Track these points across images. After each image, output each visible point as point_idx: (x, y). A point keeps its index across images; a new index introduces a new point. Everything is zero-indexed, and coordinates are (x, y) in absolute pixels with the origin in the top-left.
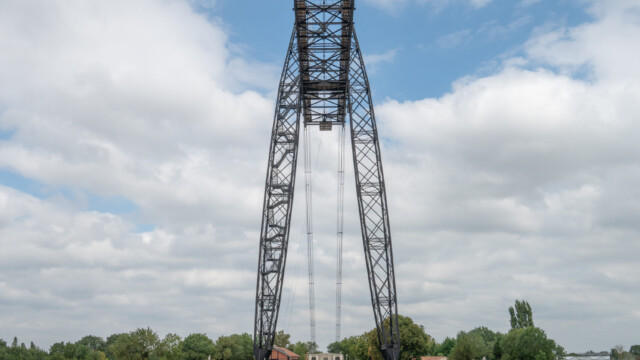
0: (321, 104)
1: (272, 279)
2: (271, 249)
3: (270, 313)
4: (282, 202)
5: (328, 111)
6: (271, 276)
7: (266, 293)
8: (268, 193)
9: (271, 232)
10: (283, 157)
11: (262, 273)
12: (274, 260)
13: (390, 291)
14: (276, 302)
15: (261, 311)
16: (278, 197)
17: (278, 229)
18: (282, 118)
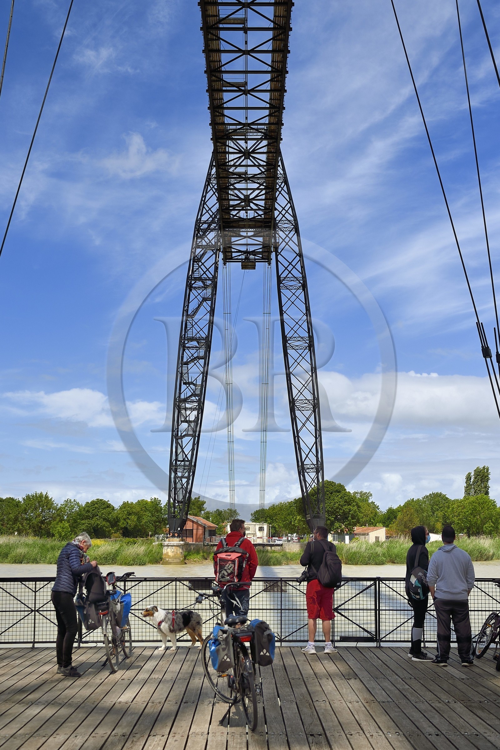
0: (243, 241)
1: (187, 443)
3: (183, 480)
4: (199, 358)
5: (251, 249)
6: (186, 440)
7: (180, 458)
8: (183, 347)
9: (186, 392)
10: (199, 306)
11: (176, 437)
12: (189, 422)
13: (317, 456)
14: (191, 468)
15: (175, 477)
16: (193, 351)
17: (193, 387)
18: (198, 260)
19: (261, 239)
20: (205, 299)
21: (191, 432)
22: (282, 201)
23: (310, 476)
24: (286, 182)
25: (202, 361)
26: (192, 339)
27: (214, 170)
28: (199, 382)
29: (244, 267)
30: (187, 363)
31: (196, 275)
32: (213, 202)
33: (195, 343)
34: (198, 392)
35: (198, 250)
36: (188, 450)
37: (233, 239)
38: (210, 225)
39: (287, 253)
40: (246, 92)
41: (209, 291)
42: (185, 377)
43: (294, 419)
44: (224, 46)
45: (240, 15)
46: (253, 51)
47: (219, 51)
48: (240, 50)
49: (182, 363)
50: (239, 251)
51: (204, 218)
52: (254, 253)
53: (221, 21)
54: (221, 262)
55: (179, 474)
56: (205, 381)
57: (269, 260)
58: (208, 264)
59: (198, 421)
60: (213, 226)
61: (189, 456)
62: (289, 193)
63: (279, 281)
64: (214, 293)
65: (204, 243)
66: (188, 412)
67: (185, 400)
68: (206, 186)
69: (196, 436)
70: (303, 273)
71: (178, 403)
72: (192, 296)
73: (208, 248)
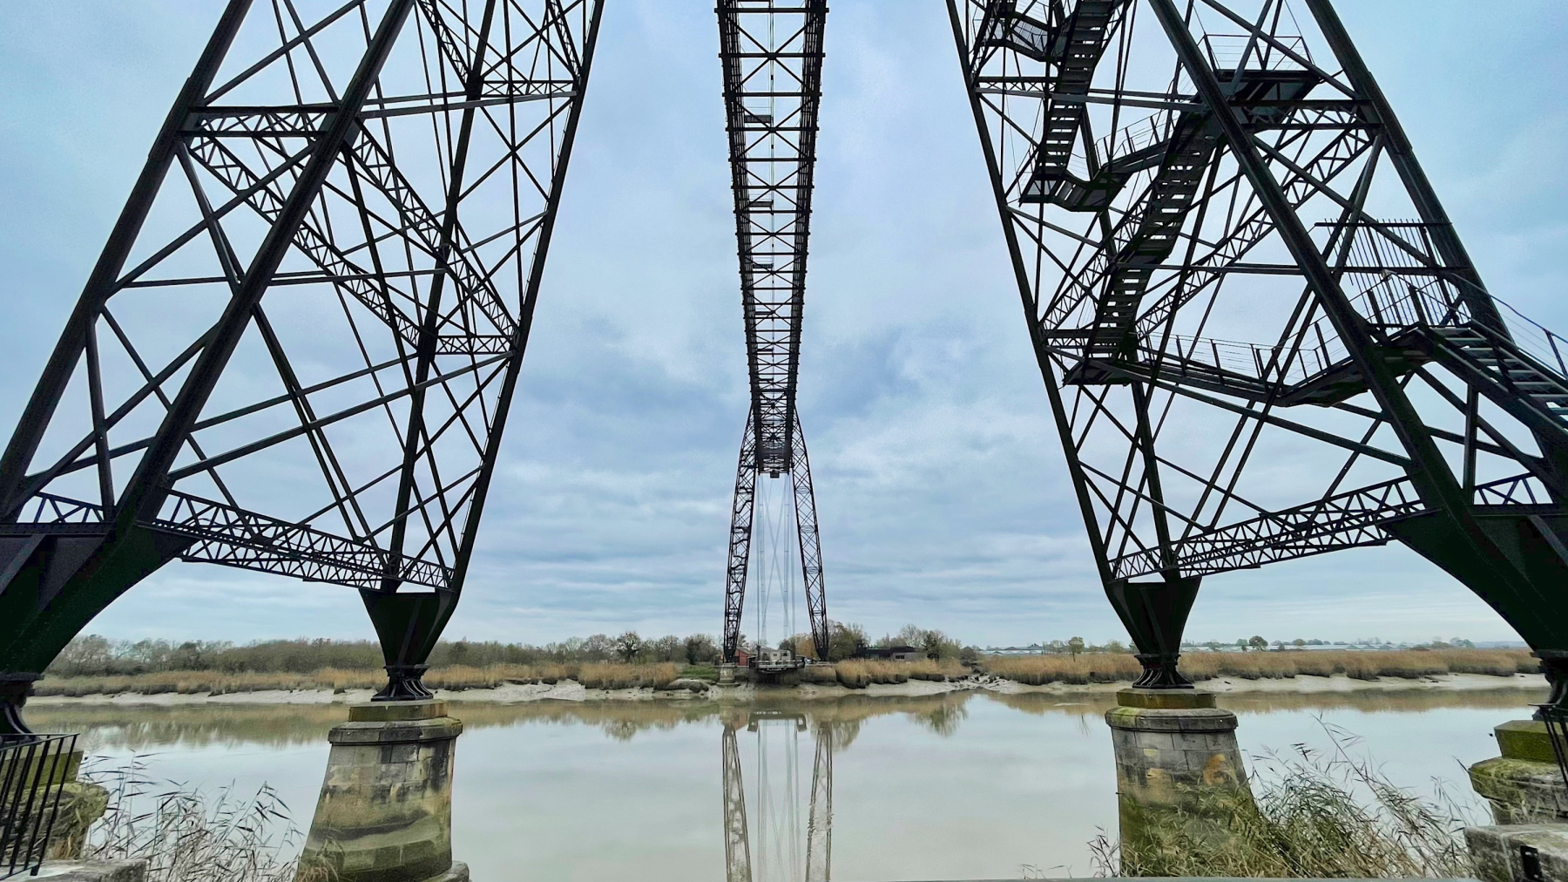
0: (772, 462)
1: (736, 596)
2: (735, 574)
3: (734, 624)
4: (743, 540)
5: (777, 466)
7: (731, 607)
8: (733, 532)
9: (735, 562)
10: (744, 505)
11: (729, 593)
12: (737, 582)
13: (822, 605)
14: (739, 615)
15: (728, 621)
16: (740, 535)
17: (740, 559)
18: (742, 476)
19: (783, 461)
20: (747, 501)
21: (739, 590)
22: (796, 435)
23: (818, 618)
24: (798, 423)
25: (746, 542)
26: (739, 528)
27: (752, 417)
28: (744, 556)
29: (771, 477)
30: (736, 544)
31: (741, 485)
32: (751, 436)
33: (741, 530)
34: (743, 563)
35: (742, 468)
36: (737, 602)
38: (750, 452)
39: (800, 470)
40: (773, 384)
41: (750, 496)
42: (735, 552)
43: (806, 578)
44: (759, 362)
45: (770, 347)
46: (778, 364)
47: (758, 364)
48: (769, 364)
49: (732, 544)
50: (768, 467)
51: (745, 449)
52: (778, 468)
53: (759, 350)
54: (757, 473)
55: (731, 618)
56: (747, 555)
57: (788, 472)
58: (748, 479)
59: (744, 581)
60: (752, 453)
61: (737, 606)
62: (801, 432)
63: (795, 489)
64: (753, 497)
65: (746, 464)
66: (737, 576)
67: (734, 569)
68: (747, 428)
69: (742, 591)
70: (811, 484)
71: (731, 570)
72: (738, 500)
73: (749, 467)
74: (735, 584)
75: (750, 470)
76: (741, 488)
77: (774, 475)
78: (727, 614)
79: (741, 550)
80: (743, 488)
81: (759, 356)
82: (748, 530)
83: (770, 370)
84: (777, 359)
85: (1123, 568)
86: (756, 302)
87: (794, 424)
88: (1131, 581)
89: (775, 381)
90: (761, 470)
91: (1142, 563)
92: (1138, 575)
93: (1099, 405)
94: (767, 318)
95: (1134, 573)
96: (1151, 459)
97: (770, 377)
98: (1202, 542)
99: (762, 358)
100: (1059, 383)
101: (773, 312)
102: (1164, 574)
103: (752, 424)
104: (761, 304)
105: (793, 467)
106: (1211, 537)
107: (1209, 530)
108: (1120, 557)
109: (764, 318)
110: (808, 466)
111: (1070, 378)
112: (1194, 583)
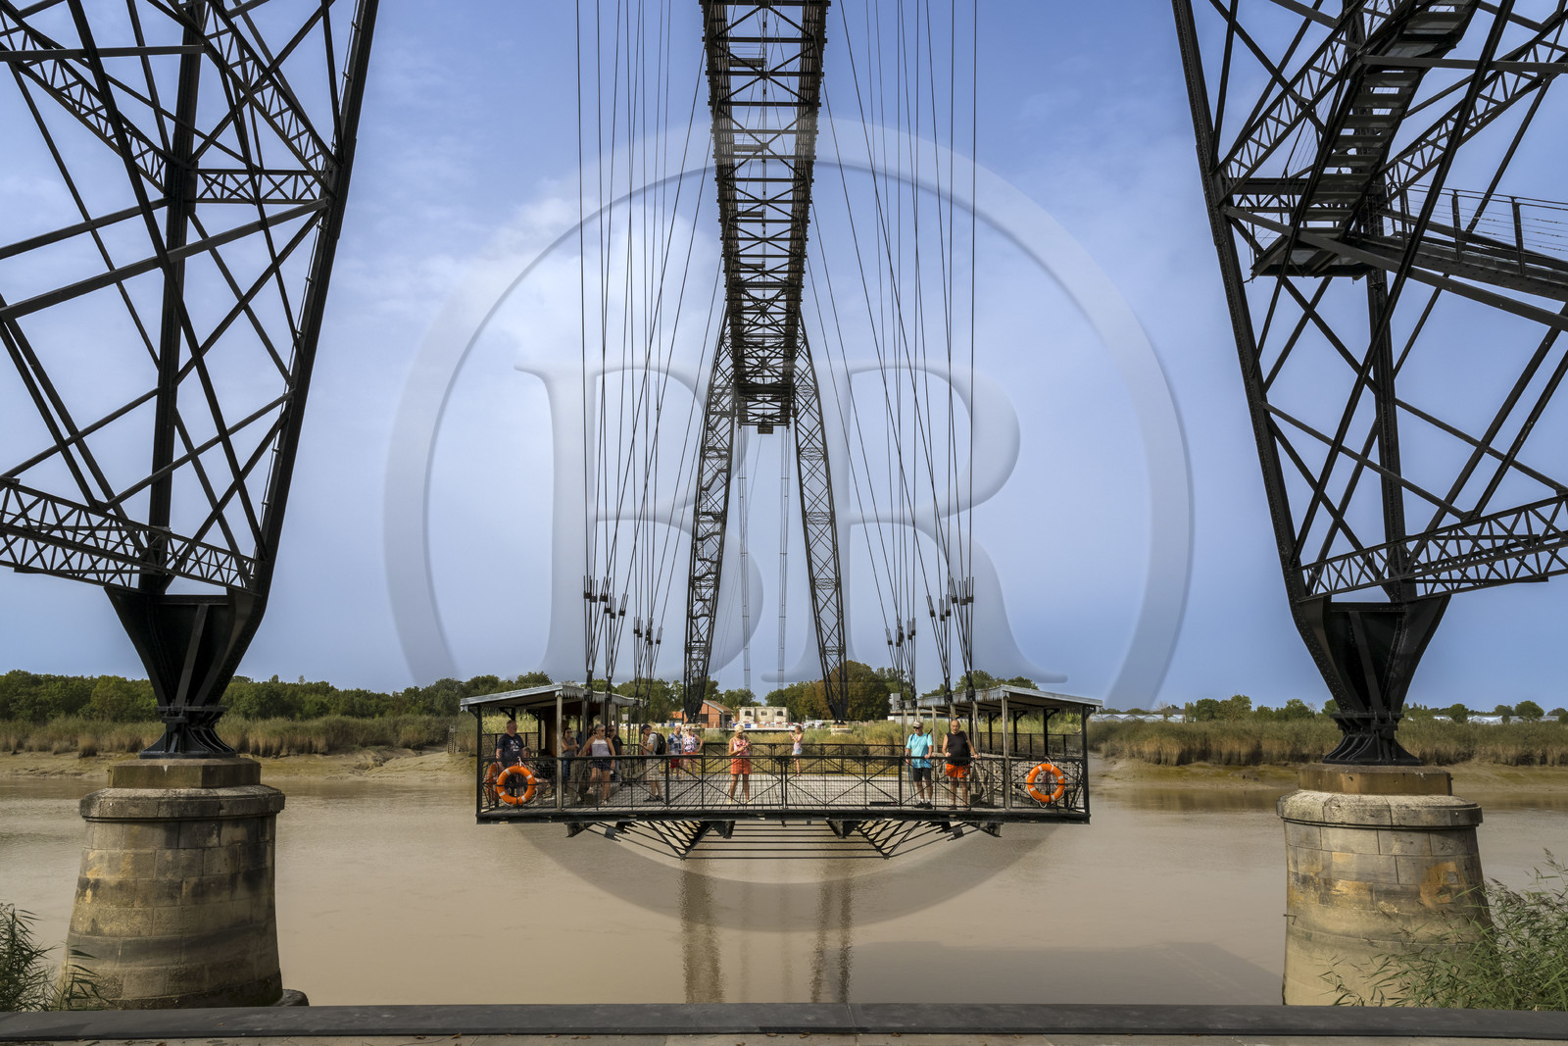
0: (761, 405)
1: (703, 623)
2: (701, 587)
3: (699, 662)
4: (714, 534)
5: (769, 412)
6: (702, 620)
7: (695, 639)
8: (697, 520)
9: (701, 568)
10: (715, 478)
12: (704, 600)
13: (839, 639)
14: (707, 651)
16: (708, 526)
17: (708, 564)
18: (713, 429)
19: (779, 404)
20: (720, 471)
21: (706, 612)
24: (806, 342)
25: (718, 537)
26: (707, 514)
27: (728, 330)
28: (715, 558)
29: (761, 431)
30: (702, 540)
31: (710, 444)
32: (727, 363)
33: (710, 518)
34: (713, 570)
35: (712, 417)
36: (704, 630)
37: (749, 404)
38: (724, 389)
39: (807, 421)
40: (764, 273)
41: (725, 462)
42: (700, 552)
43: (814, 596)
44: (741, 234)
45: (759, 209)
46: (773, 238)
47: (738, 239)
48: (756, 238)
49: (695, 539)
50: (754, 415)
51: (717, 383)
52: (772, 417)
53: (739, 214)
54: (736, 425)
56: (721, 557)
57: (787, 423)
59: (715, 598)
60: (728, 391)
61: (705, 637)
62: (810, 357)
63: (799, 452)
64: (729, 464)
65: (718, 409)
66: (704, 590)
67: (699, 579)
68: (719, 349)
70: (824, 444)
71: (693, 581)
72: (706, 468)
73: (723, 414)
74: (701, 604)
75: (725, 420)
76: (710, 449)
77: (765, 428)
78: (689, 649)
79: (709, 549)
80: (713, 448)
81: (741, 225)
82: (721, 517)
83: (758, 249)
84: (772, 230)
85: (1324, 578)
86: (735, 127)
87: (799, 342)
88: (1336, 599)
89: (767, 269)
90: (744, 421)
91: (1356, 571)
92: (1349, 589)
93: (1310, 311)
94: (755, 156)
95: (1342, 585)
96: (1387, 401)
97: (759, 261)
98: (1458, 538)
99: (746, 228)
100: (1246, 272)
101: (765, 146)
102: (1388, 587)
103: (728, 342)
104: (743, 131)
105: (795, 415)
106: (1473, 530)
107: (1472, 517)
108: (1323, 560)
109: (748, 157)
110: (820, 414)
111: (1265, 264)
112: (1438, 605)
